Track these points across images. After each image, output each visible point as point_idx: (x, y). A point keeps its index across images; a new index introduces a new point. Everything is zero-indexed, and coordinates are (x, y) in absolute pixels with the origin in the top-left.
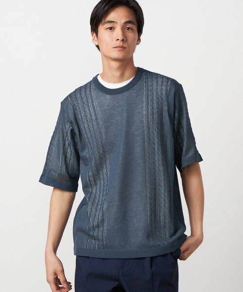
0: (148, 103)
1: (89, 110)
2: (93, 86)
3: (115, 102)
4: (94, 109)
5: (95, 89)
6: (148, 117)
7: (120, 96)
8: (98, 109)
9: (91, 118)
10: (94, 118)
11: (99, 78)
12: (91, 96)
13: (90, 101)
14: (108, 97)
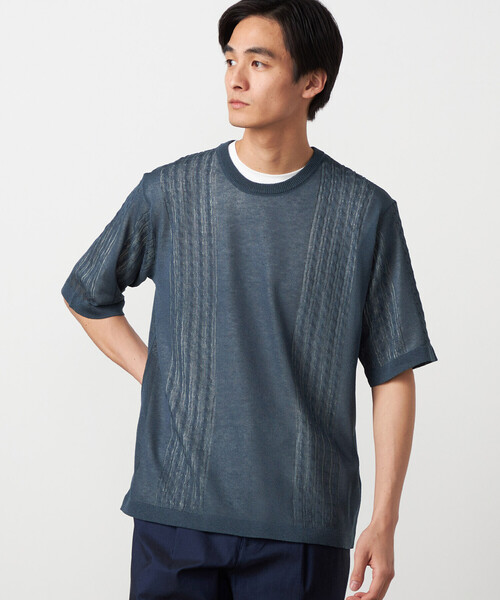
0: (320, 228)
1: (199, 214)
2: (214, 164)
3: (252, 211)
4: (209, 214)
5: (217, 171)
6: (314, 259)
8: (216, 215)
9: (200, 230)
10: (204, 232)
11: (232, 149)
12: (208, 184)
13: (203, 193)
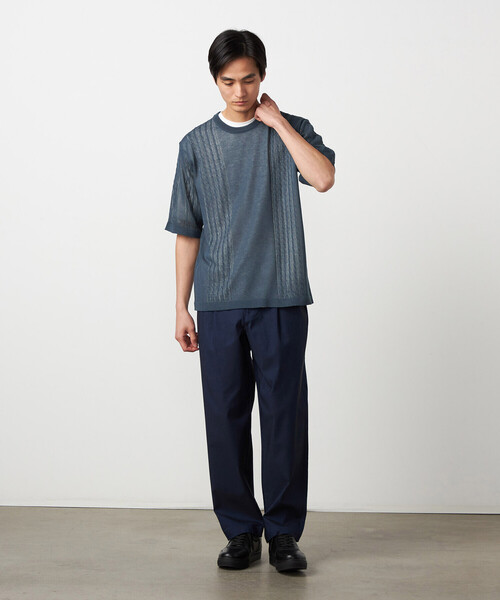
2: (214, 125)
3: (239, 142)
5: (216, 128)
7: (244, 135)
8: (220, 149)
9: (213, 158)
10: (216, 158)
11: (221, 116)
12: (213, 135)
13: (211, 140)
14: (232, 136)
